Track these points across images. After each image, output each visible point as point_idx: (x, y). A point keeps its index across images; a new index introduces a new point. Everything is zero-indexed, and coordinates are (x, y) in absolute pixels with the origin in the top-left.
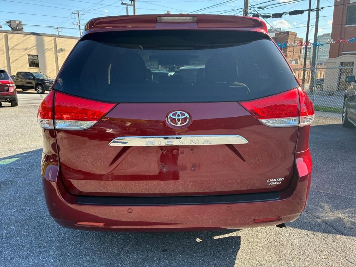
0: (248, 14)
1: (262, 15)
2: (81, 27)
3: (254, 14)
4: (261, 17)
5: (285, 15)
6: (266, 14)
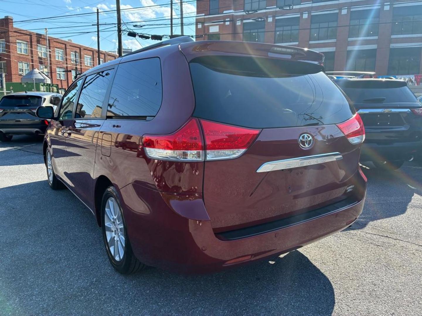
0: (122, 31)
1: (139, 34)
3: (129, 32)
4: (138, 37)
5: (166, 38)
6: (143, 34)
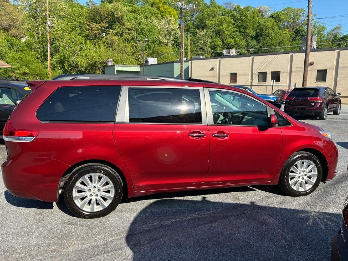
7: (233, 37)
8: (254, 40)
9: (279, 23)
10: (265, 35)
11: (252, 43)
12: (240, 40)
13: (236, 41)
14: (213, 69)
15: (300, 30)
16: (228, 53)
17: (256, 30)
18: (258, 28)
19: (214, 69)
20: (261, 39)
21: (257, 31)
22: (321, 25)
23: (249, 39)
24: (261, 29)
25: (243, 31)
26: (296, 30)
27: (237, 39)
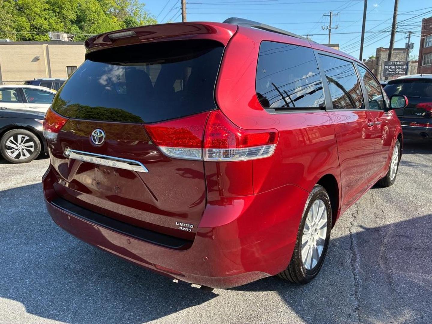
2: (331, 31)
7: (45, 17)
8: (75, 25)
9: (104, 7)
10: (89, 21)
11: (73, 28)
12: (57, 23)
13: (50, 24)
14: (37, 59)
15: (130, 20)
16: (57, 38)
17: (76, 12)
18: (79, 10)
19: (39, 60)
20: (85, 25)
21: (78, 13)
22: (152, 17)
23: (68, 23)
24: (83, 12)
25: (58, 10)
26: (126, 19)
27: (51, 20)
